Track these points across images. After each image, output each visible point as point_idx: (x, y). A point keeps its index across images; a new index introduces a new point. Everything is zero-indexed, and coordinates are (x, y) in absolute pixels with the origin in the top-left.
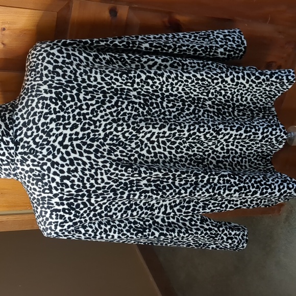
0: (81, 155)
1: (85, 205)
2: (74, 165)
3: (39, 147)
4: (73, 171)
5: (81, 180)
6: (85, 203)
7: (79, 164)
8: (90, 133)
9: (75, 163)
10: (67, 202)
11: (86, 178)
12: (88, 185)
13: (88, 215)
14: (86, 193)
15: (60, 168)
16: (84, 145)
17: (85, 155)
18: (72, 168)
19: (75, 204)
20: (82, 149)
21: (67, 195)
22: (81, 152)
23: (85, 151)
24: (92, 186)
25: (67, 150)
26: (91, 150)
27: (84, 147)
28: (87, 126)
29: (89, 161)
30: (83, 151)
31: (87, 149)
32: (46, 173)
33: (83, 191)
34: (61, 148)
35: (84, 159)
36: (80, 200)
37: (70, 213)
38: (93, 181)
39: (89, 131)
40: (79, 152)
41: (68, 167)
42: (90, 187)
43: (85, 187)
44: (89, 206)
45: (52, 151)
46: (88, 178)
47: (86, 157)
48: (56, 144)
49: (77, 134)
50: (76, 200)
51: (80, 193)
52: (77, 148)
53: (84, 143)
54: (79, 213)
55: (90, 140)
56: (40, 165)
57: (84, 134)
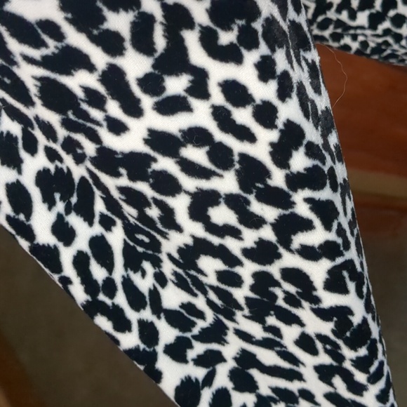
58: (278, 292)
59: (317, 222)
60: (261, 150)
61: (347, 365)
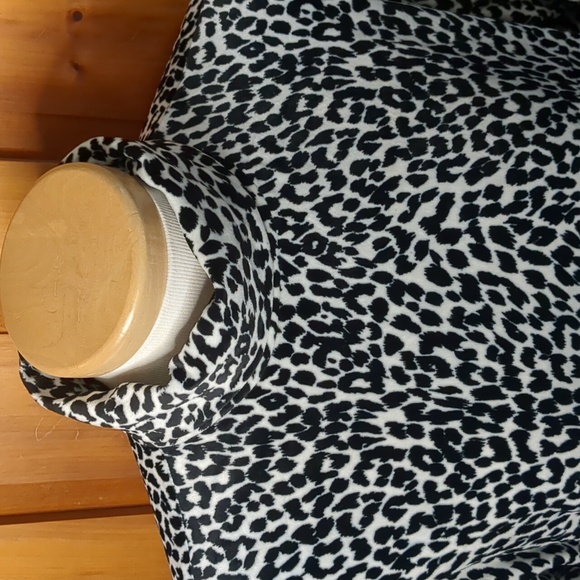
0: (508, 264)
1: (502, 453)
2: (480, 299)
3: (345, 234)
4: (474, 319)
5: (501, 352)
6: (503, 442)
7: (497, 298)
8: (544, 189)
9: (483, 293)
10: (434, 427)
11: (519, 348)
12: (526, 377)
13: (500, 490)
14: (514, 407)
15: (424, 305)
16: (521, 233)
17: (523, 265)
18: (471, 308)
19: (466, 437)
20: (512, 248)
21: (438, 402)
22: (510, 257)
23: (525, 254)
24: (540, 382)
25: (457, 247)
26: (547, 250)
27: (521, 240)
28: (530, 165)
29: (535, 291)
30: (514, 253)
31: (532, 247)
32: (367, 318)
33: (504, 397)
34: (432, 239)
35: (519, 280)
36: (487, 427)
37: (437, 470)
38: (544, 365)
39: (541, 182)
40: (500, 254)
41: (457, 304)
42: (532, 386)
43: (512, 382)
44: (515, 459)
45: (397, 249)
46: (526, 350)
47: (526, 273)
48: (412, 227)
49: (494, 192)
50: (471, 426)
51: (493, 404)
52: (495, 240)
53: (522, 226)
54: (471, 473)
55: (545, 215)
56: (344, 291)
57: (519, 195)
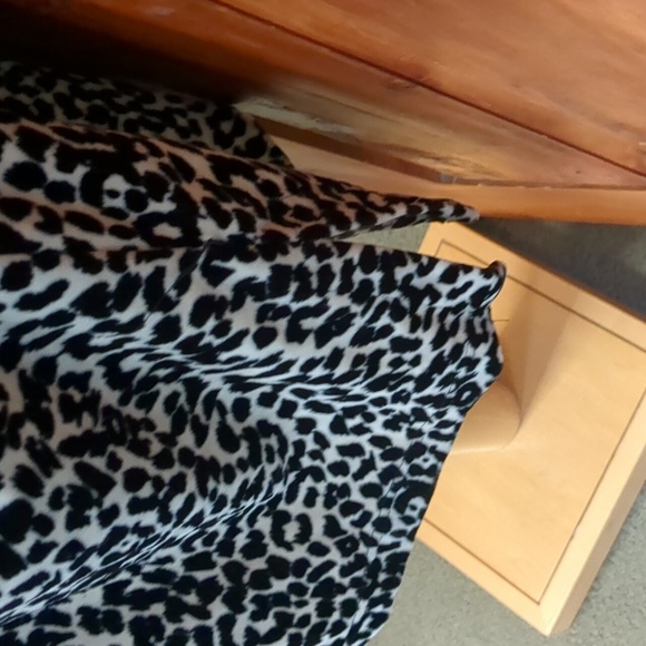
58: (208, 339)
59: (160, 262)
60: (80, 283)
61: (295, 306)
